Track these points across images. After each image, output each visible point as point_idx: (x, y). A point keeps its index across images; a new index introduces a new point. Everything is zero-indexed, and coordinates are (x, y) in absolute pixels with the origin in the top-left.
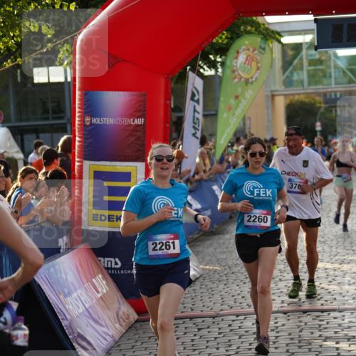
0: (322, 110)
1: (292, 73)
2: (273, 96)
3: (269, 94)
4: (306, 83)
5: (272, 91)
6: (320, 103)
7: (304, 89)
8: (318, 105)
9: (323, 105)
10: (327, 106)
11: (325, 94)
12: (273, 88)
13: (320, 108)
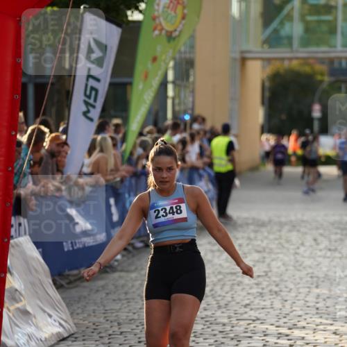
0: (325, 86)
1: (282, 23)
2: (244, 60)
3: (238, 56)
4: (296, 43)
5: (242, 52)
6: (322, 74)
7: (292, 52)
8: (319, 78)
9: (327, 79)
10: (333, 79)
11: (331, 61)
12: (244, 48)
13: (321, 82)
